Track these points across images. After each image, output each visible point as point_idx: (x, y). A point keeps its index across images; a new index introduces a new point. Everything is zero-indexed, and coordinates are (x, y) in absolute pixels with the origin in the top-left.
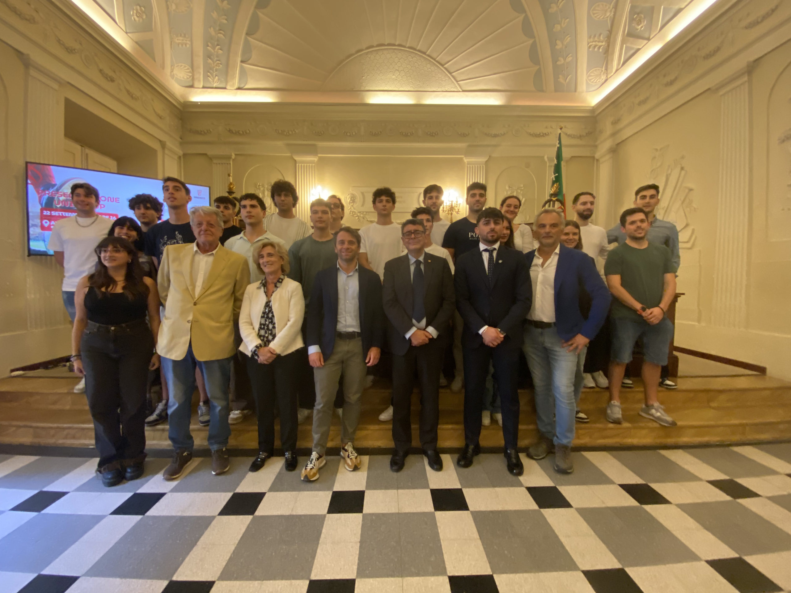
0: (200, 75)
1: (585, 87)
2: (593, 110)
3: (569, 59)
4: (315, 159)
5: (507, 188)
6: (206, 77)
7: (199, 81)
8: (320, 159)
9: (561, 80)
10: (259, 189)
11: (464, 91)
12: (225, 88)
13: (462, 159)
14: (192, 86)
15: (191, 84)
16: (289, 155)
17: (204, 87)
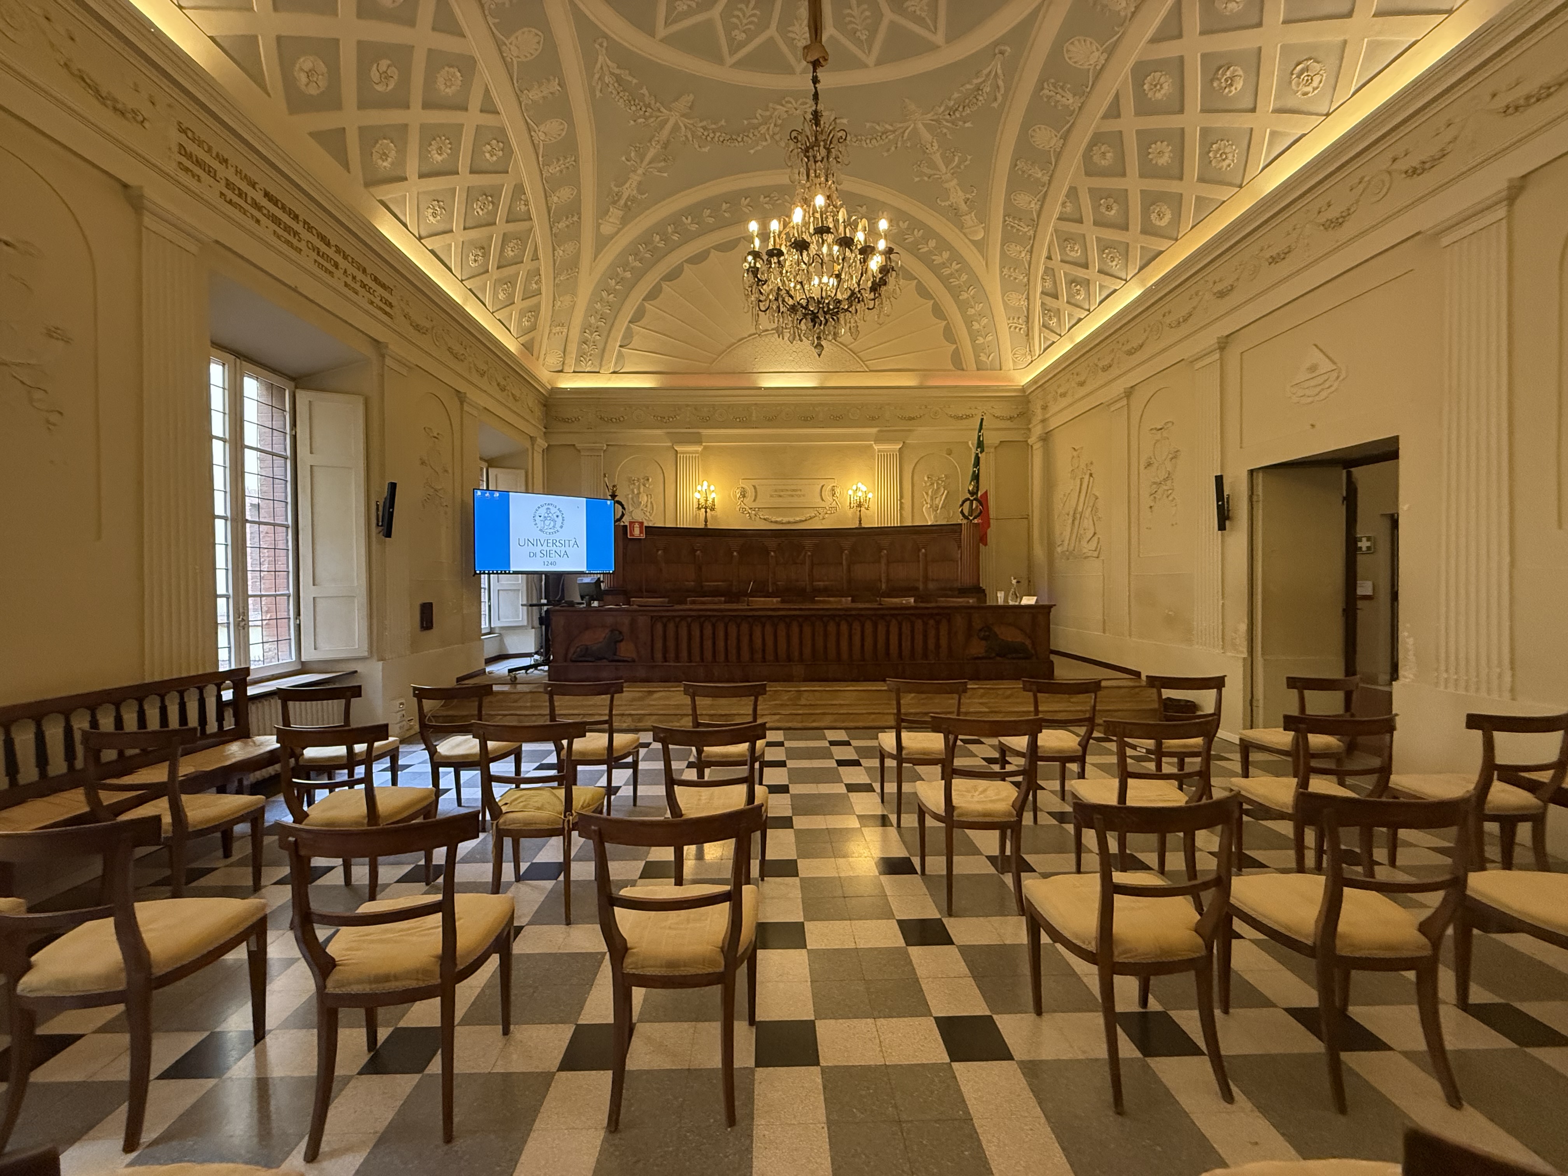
0: (571, 361)
1: (1011, 365)
2: (1023, 389)
3: (989, 338)
4: (700, 449)
5: (926, 479)
6: (578, 361)
7: (571, 366)
8: (705, 448)
9: (983, 358)
10: (634, 484)
11: (871, 371)
12: (599, 372)
13: (871, 445)
14: (561, 371)
15: (560, 369)
16: (670, 444)
17: (574, 372)
